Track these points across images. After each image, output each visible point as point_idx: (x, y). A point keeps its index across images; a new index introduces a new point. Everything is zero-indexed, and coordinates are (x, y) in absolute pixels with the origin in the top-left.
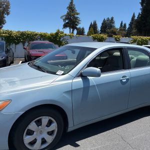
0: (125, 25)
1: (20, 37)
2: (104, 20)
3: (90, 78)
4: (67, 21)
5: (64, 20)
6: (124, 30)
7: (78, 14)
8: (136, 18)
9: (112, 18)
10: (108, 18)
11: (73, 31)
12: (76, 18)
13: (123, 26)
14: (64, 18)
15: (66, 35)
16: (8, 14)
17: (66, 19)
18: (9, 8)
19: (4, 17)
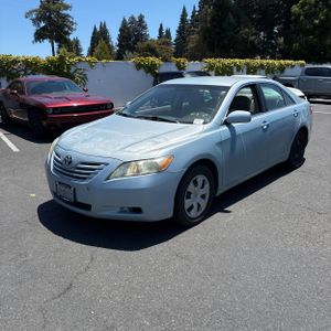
0: (168, 32)
2: (124, 20)
3: (234, 125)
4: (42, 24)
6: (168, 44)
7: (67, 7)
8: (189, 18)
9: (141, 18)
10: (133, 18)
11: (60, 47)
12: (65, 17)
13: (164, 35)
17: (39, 19)
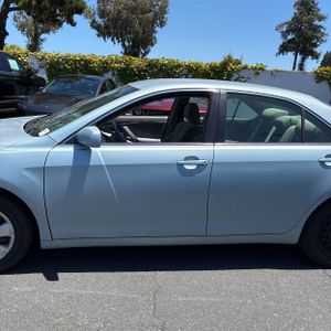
1: (146, 71)
4: (290, 37)
5: (284, 35)
7: (321, 18)
11: (303, 60)
12: (316, 29)
14: (284, 29)
15: (245, 68)
16: (162, 24)
17: (288, 32)
18: (165, 13)
19: (154, 32)
